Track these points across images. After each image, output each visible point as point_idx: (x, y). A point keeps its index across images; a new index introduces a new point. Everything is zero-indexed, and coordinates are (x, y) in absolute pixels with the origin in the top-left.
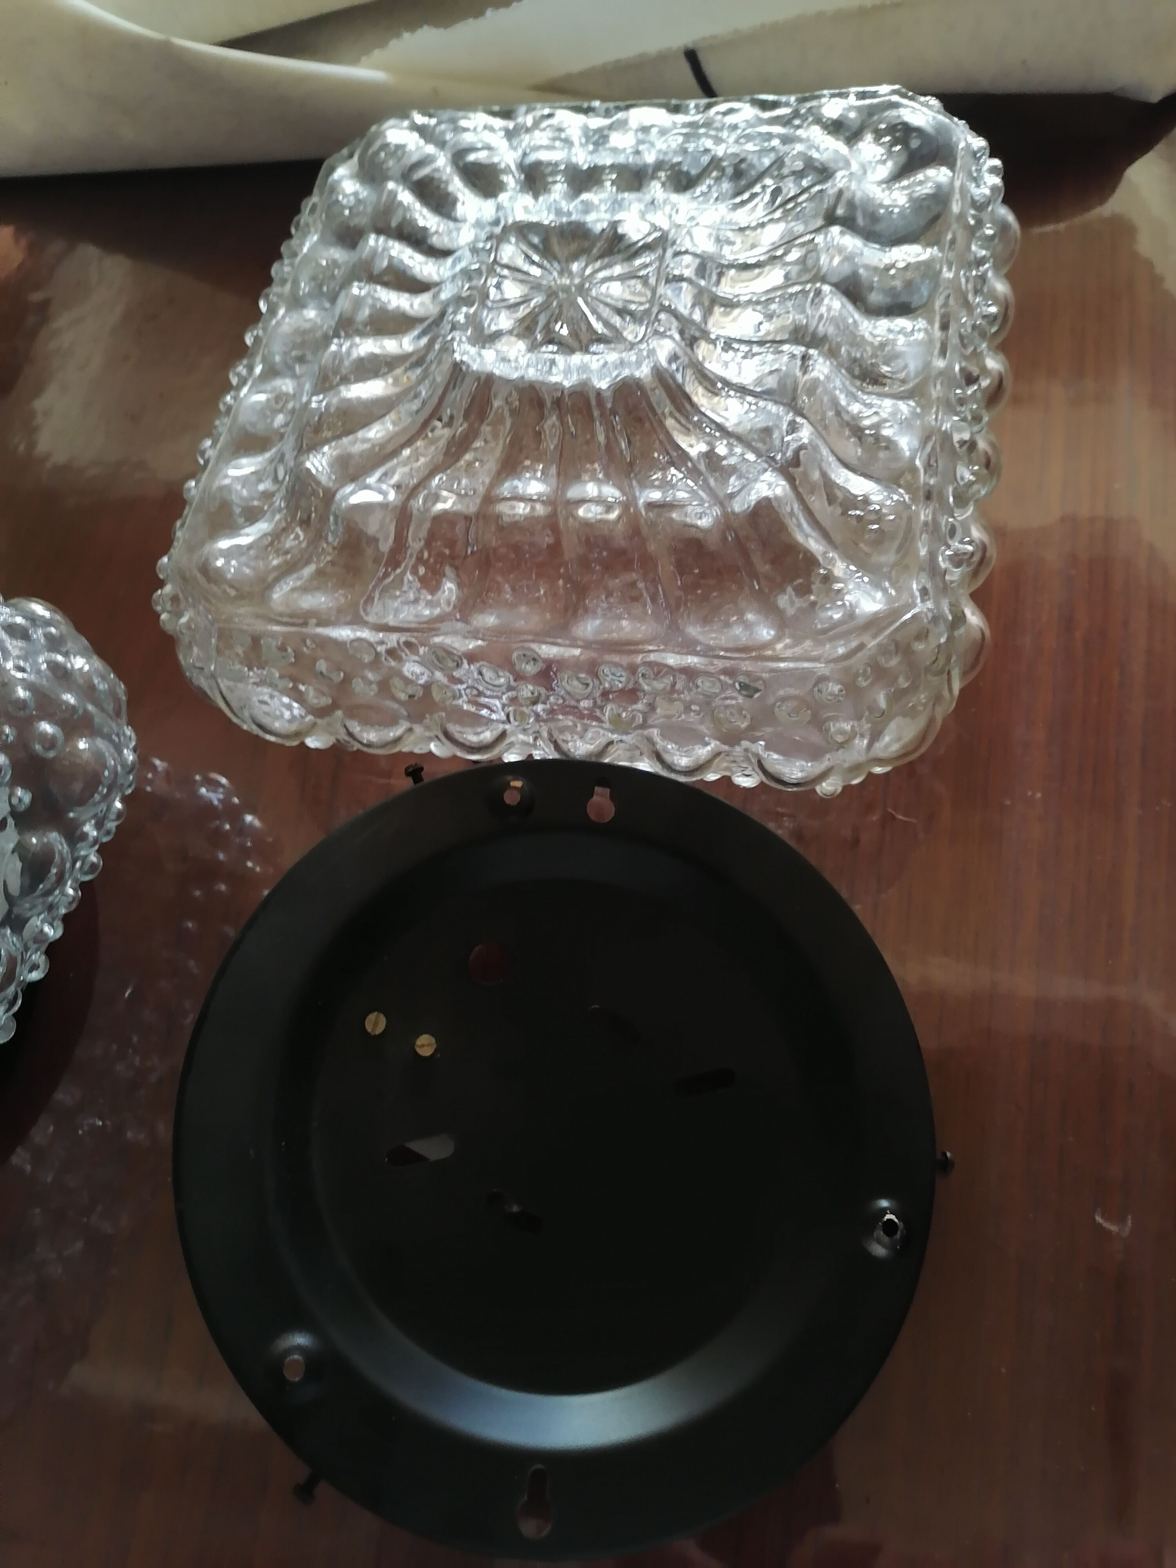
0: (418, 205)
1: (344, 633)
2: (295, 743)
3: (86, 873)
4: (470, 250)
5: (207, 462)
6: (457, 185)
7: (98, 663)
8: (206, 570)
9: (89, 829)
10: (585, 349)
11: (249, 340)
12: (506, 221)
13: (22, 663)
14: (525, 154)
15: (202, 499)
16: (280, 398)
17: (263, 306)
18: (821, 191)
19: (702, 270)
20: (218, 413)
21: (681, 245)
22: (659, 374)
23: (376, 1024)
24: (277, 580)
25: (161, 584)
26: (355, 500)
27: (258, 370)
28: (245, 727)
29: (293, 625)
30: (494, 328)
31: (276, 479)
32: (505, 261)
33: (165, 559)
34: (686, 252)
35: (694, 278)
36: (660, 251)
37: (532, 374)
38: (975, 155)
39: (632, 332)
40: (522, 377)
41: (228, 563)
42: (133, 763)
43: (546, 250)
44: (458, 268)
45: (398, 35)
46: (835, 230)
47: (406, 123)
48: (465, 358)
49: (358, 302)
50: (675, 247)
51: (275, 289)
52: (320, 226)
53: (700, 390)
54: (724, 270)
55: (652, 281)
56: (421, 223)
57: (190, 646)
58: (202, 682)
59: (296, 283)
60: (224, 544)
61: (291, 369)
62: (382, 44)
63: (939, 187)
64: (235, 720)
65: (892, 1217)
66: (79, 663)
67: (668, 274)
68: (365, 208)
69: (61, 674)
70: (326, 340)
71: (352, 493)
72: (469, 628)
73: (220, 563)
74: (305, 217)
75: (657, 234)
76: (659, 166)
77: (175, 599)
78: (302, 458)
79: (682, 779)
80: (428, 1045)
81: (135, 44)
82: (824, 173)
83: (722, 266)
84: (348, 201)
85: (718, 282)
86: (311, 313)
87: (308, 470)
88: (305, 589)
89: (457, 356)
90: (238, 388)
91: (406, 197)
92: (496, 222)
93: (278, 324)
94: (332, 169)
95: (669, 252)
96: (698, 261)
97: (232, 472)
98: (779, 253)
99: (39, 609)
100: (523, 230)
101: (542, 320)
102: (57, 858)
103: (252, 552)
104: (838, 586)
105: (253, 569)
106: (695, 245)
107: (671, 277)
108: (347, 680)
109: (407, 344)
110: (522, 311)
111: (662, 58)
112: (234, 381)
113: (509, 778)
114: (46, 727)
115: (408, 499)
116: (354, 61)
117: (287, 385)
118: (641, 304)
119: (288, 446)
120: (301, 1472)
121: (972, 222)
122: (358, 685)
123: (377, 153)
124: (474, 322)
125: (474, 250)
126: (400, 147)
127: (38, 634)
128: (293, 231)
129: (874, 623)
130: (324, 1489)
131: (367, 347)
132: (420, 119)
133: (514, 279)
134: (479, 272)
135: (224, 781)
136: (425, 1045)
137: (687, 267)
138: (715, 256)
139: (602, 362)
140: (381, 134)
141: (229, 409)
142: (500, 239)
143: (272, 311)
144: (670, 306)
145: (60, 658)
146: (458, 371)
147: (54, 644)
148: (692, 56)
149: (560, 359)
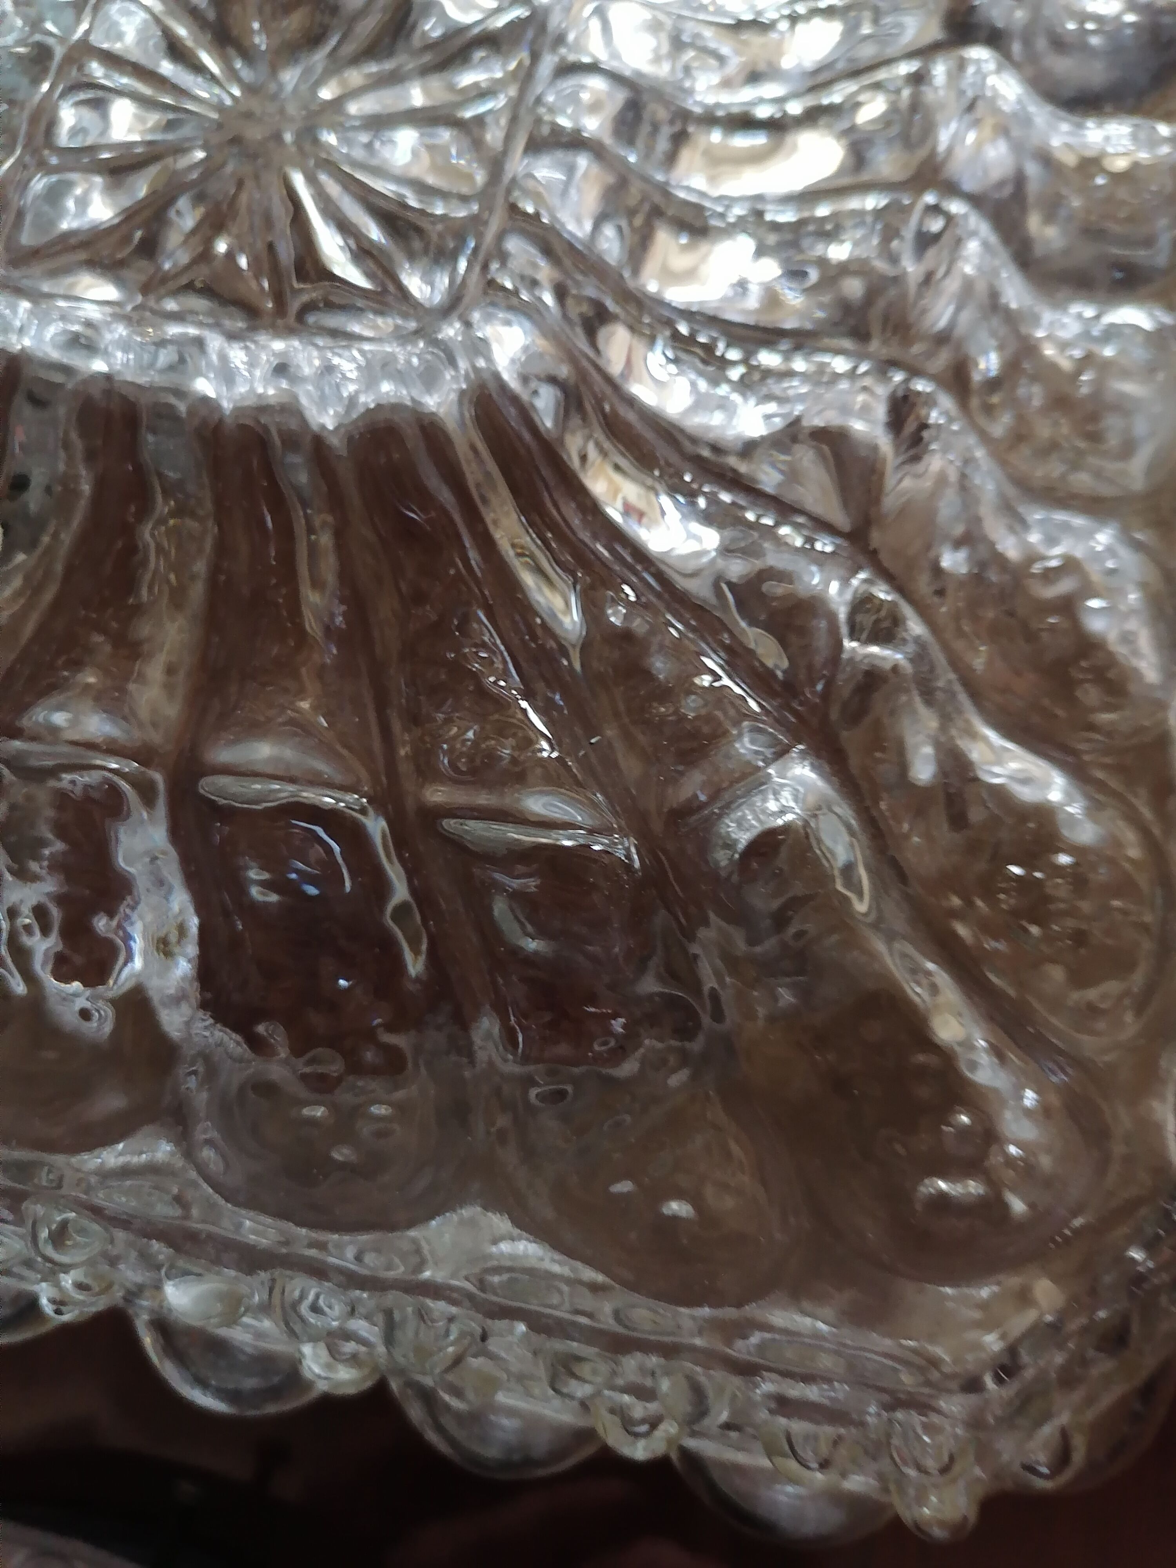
10: (292, 324)
21: (577, 46)
34: (593, 68)
35: (608, 140)
36: (524, 55)
39: (427, 282)
46: (979, 53)
50: (563, 51)
54: (691, 129)
55: (494, 136)
67: (539, 121)
83: (685, 116)
85: (671, 159)
95: (548, 63)
96: (621, 96)
98: (835, 96)
106: (615, 55)
107: (545, 130)
110: (141, 184)
118: (464, 201)
133: (132, 97)
137: (595, 107)
138: (668, 90)
144: (537, 215)
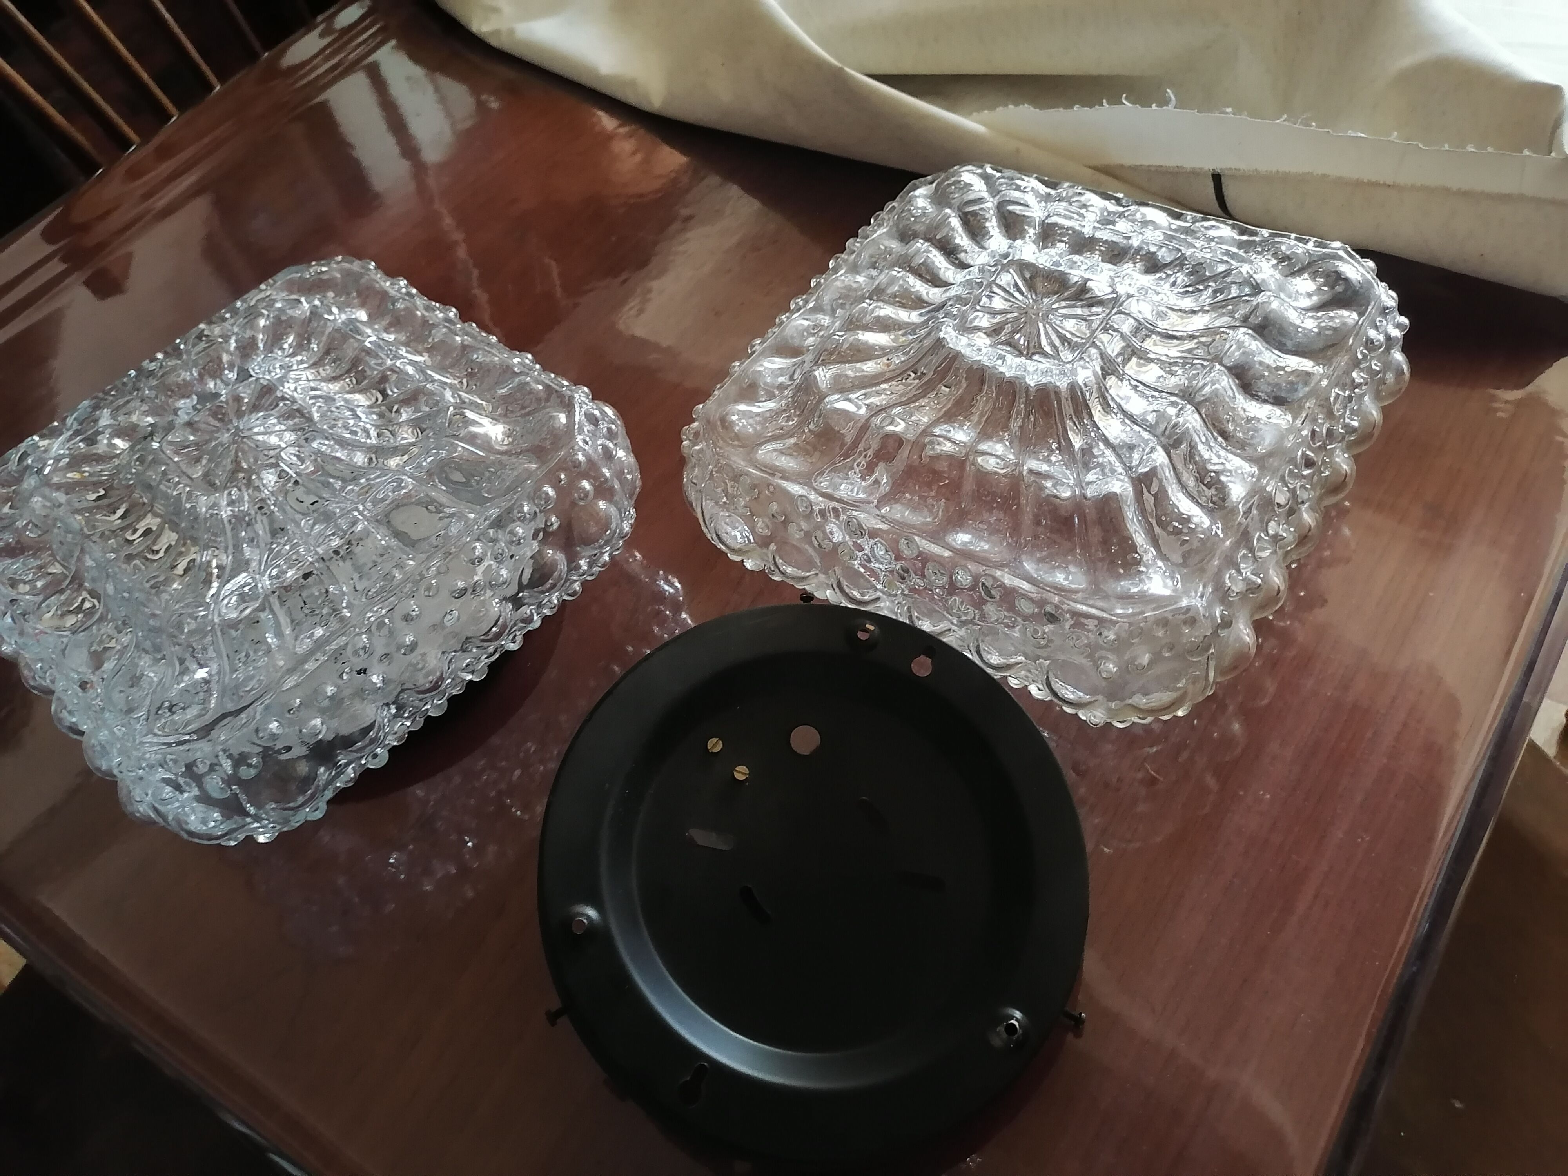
0: (960, 230)
1: (796, 489)
2: (737, 558)
3: (569, 595)
4: (979, 269)
5: (753, 353)
6: (993, 225)
7: (632, 459)
8: (723, 420)
9: (583, 564)
10: (1029, 357)
11: (813, 283)
12: (1014, 257)
13: (588, 439)
14: (1049, 216)
15: (740, 376)
16: (818, 327)
17: (832, 264)
18: (1248, 301)
19: (1136, 331)
20: (774, 324)
21: (1127, 308)
22: (1073, 387)
23: (714, 746)
24: (767, 442)
25: (693, 421)
26: (838, 405)
27: (811, 305)
28: (709, 536)
29: (766, 472)
30: (975, 324)
31: (791, 378)
32: (1002, 283)
33: (701, 406)
34: (1129, 314)
35: (1127, 333)
36: (1110, 308)
37: (985, 361)
38: (1384, 311)
39: (1066, 355)
40: (980, 361)
41: (739, 420)
42: (627, 534)
43: (1031, 285)
44: (968, 277)
45: (1006, 105)
46: (1246, 331)
47: (979, 171)
48: (946, 336)
49: (893, 280)
50: (1122, 308)
51: (844, 256)
52: (891, 223)
53: (1099, 408)
54: (1152, 334)
55: (1094, 326)
56: (958, 241)
57: (694, 467)
58: (692, 495)
59: (859, 255)
60: (742, 407)
61: (833, 311)
62: (992, 108)
63: (1344, 324)
64: (704, 528)
65: (1016, 1023)
66: (621, 453)
67: (1109, 324)
68: (926, 220)
69: (608, 455)
70: (862, 299)
71: (838, 400)
72: (878, 512)
73: (735, 418)
74: (883, 214)
75: (1115, 295)
76: (1138, 250)
77: (697, 434)
78: (814, 368)
79: (989, 671)
80: (743, 773)
81: (819, 65)
82: (1257, 289)
83: (1152, 331)
84: (917, 212)
85: (1145, 341)
86: (860, 279)
87: (815, 376)
88: (781, 452)
89: (942, 335)
90: (793, 312)
91: (955, 222)
92: (1006, 256)
93: (836, 279)
94: (916, 188)
95: (1116, 311)
96: (1135, 323)
97: (766, 364)
98: (1198, 334)
99: (609, 411)
100: (1022, 267)
101: (1008, 328)
102: (556, 574)
103: (758, 419)
104: (1142, 569)
105: (755, 429)
106: (1137, 311)
107: (1110, 327)
108: (786, 523)
109: (914, 317)
110: (998, 319)
111: (1195, 173)
112: (792, 307)
113: (867, 621)
114: (586, 484)
115: (872, 416)
116: (967, 115)
117: (825, 320)
118: (1082, 338)
119: (809, 357)
120: (555, 1003)
121: (1360, 357)
122: (792, 528)
123: (949, 185)
124: (963, 317)
125: (982, 270)
126: (968, 186)
127: (604, 427)
128: (872, 221)
129: (1156, 601)
130: (564, 1022)
131: (887, 311)
132: (989, 170)
133: (1002, 297)
134: (980, 285)
135: (678, 585)
136: (741, 773)
137: (1125, 324)
138: (1151, 323)
139: (1035, 368)
140: (958, 174)
141: (782, 323)
142: (1005, 268)
143: (836, 270)
144: (1100, 346)
145: (611, 445)
146: (940, 343)
147: (611, 435)
148: (1217, 178)
149: (1009, 357)
